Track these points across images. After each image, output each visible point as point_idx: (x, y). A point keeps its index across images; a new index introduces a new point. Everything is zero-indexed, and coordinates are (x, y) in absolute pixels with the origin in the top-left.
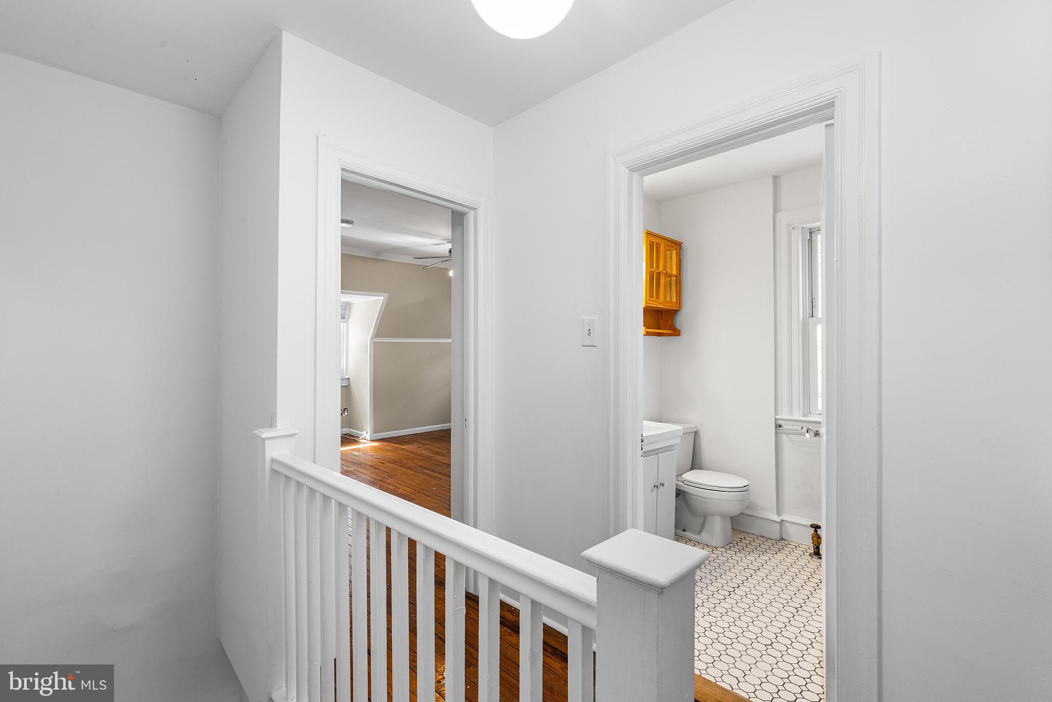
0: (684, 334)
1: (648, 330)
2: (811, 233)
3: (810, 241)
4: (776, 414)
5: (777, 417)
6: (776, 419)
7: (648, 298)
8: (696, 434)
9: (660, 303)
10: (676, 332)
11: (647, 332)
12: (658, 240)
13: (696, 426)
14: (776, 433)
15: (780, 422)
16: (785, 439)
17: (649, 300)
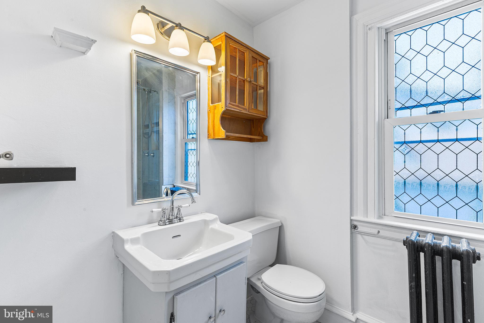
0: (272, 140)
1: (228, 134)
2: (387, 33)
3: (386, 41)
4: (351, 215)
5: (352, 218)
6: (351, 220)
7: (228, 101)
8: (281, 228)
9: (244, 109)
10: (264, 138)
11: (227, 136)
12: (242, 49)
13: (281, 221)
14: (352, 233)
15: (355, 223)
16: (359, 238)
17: (230, 104)
